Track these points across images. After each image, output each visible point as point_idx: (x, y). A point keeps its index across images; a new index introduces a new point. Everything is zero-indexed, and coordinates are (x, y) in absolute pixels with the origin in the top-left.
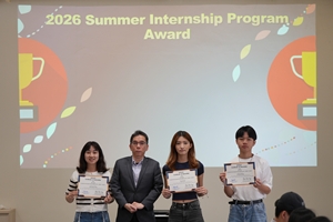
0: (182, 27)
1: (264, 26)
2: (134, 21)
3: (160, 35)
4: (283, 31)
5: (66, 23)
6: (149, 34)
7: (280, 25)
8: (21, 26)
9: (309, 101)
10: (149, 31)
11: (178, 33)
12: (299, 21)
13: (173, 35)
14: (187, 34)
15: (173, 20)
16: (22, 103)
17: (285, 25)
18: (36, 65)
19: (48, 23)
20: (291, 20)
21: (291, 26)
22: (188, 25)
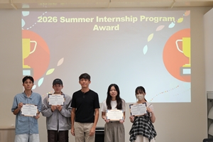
0: (114, 24)
1: (161, 23)
2: (87, 20)
3: (102, 28)
4: (172, 26)
5: (49, 21)
6: (96, 28)
7: (170, 22)
8: (23, 23)
9: (187, 65)
10: (96, 26)
11: (112, 27)
12: (180, 20)
13: (110, 28)
14: (117, 28)
15: (109, 20)
16: (24, 66)
17: (173, 22)
18: (32, 45)
19: (39, 21)
20: (176, 19)
21: (176, 23)
22: (118, 23)
